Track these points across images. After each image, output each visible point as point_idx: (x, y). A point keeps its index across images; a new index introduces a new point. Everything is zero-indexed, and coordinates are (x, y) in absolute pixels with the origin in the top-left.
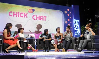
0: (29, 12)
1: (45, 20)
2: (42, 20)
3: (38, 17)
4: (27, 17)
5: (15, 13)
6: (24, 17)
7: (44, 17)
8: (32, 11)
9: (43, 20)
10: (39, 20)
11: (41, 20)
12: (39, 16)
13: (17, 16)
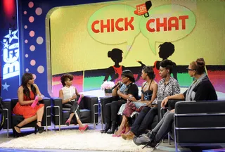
0: (136, 13)
1: (184, 28)
2: (173, 28)
3: (162, 21)
4: (132, 28)
5: (105, 23)
6: (126, 29)
7: (180, 18)
8: (144, 8)
9: (177, 28)
10: (165, 29)
11: (170, 29)
12: (165, 19)
13: (108, 31)
